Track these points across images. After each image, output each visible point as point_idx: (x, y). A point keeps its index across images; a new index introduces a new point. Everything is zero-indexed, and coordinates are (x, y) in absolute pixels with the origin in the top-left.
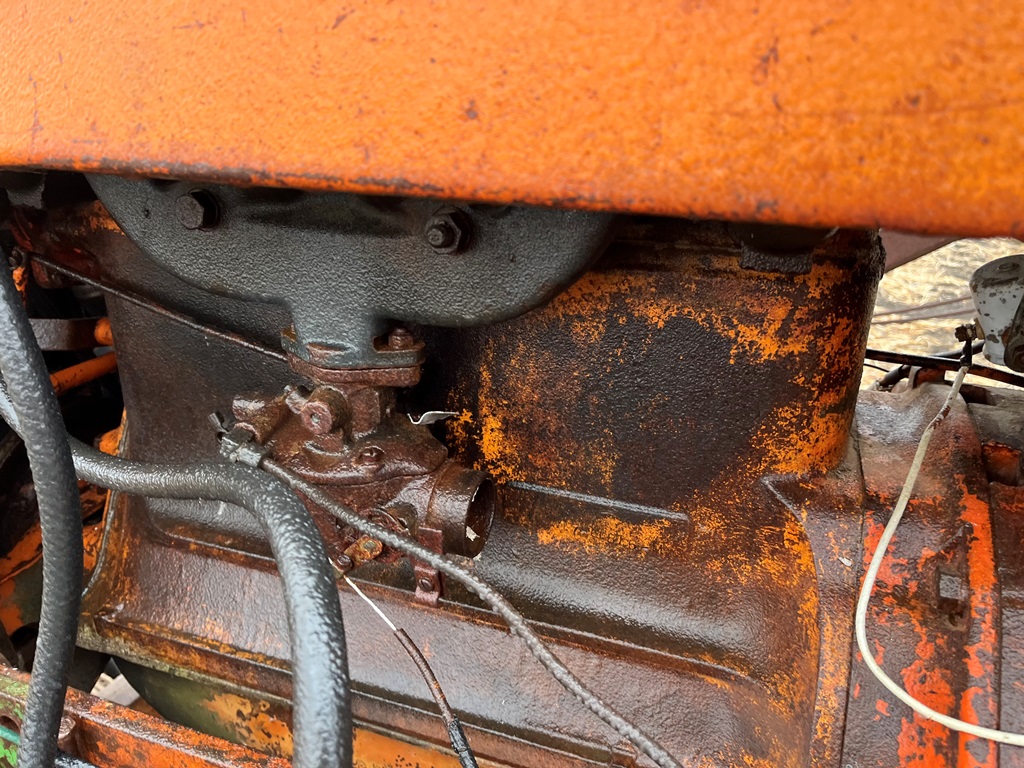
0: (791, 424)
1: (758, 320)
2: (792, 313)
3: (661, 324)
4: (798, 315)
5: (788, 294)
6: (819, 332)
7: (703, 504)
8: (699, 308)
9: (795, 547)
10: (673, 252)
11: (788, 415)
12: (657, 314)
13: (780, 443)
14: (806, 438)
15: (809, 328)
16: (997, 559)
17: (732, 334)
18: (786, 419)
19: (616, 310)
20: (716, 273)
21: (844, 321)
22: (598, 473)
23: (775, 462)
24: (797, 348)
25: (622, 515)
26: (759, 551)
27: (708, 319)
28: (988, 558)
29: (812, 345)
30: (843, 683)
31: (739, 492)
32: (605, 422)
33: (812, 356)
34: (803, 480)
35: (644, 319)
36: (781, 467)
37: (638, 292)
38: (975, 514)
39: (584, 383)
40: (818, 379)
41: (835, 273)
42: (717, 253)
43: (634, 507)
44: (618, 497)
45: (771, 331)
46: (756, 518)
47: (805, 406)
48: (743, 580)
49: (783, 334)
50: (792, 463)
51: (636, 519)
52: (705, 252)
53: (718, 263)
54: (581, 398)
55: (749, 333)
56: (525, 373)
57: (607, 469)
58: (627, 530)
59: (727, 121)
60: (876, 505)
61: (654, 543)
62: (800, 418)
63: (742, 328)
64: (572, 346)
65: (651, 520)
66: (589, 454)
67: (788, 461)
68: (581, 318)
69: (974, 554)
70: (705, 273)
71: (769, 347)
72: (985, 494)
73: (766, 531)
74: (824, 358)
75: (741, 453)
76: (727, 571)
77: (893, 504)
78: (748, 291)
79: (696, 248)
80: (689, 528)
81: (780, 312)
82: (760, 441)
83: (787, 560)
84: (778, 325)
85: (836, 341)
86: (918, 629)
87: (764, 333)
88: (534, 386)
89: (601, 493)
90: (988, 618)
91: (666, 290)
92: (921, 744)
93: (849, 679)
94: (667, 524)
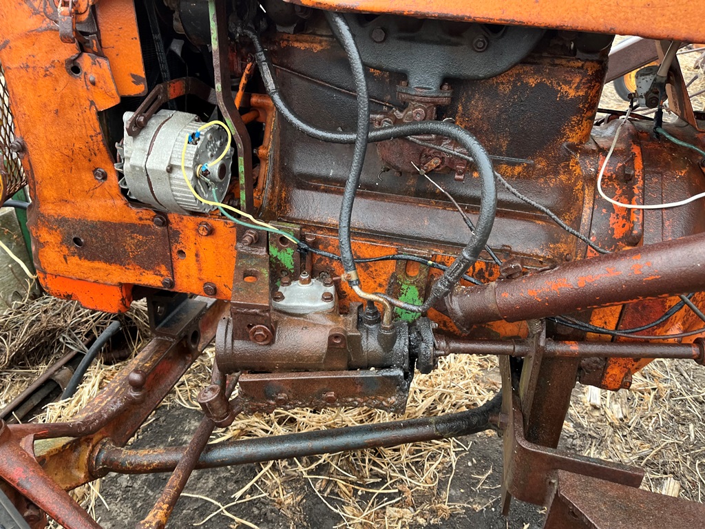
0: (576, 123)
1: (569, 83)
2: (582, 80)
3: (534, 85)
4: (583, 81)
5: (581, 73)
6: (589, 88)
7: (540, 156)
8: (549, 79)
9: (574, 168)
10: (541, 57)
11: (575, 119)
12: (532, 82)
13: (571, 131)
14: (580, 129)
15: (586, 86)
16: (643, 161)
17: (559, 88)
18: (574, 121)
19: (517, 80)
20: (557, 65)
21: (597, 84)
22: (501, 146)
23: (568, 138)
24: (581, 94)
25: (509, 163)
26: (559, 173)
27: (551, 83)
28: (640, 162)
29: (586, 92)
30: (591, 205)
31: (554, 150)
32: (506, 125)
33: (586, 97)
34: (577, 145)
35: (527, 83)
36: (570, 140)
37: (526, 73)
38: (636, 150)
39: (500, 110)
40: (586, 106)
41: (597, 66)
42: (557, 58)
43: (513, 159)
44: (508, 155)
45: (573, 87)
46: (559, 160)
47: (581, 116)
48: (551, 185)
49: (577, 88)
50: (574, 139)
51: (514, 164)
52: (553, 57)
53: (557, 62)
54: (499, 116)
55: (565, 88)
56: (477, 107)
57: (505, 144)
58: (510, 169)
59: (606, 7)
60: (603, 151)
61: (520, 173)
62: (579, 120)
63: (563, 86)
64: (497, 95)
65: (519, 164)
66: (498, 139)
67: (573, 137)
68: (502, 83)
69: (635, 161)
70: (552, 65)
71: (572, 93)
72: (639, 144)
73: (562, 164)
74: (590, 97)
75: (557, 135)
76: (546, 182)
77: (609, 150)
78: (567, 72)
79: (549, 55)
80: (534, 166)
81: (578, 80)
82: (564, 129)
83: (570, 174)
84: (576, 85)
85: (594, 91)
86: (616, 186)
87: (571, 88)
88: (480, 112)
89: (501, 154)
90: (640, 177)
91: (537, 72)
92: (618, 218)
93: (593, 205)
94: (525, 165)
